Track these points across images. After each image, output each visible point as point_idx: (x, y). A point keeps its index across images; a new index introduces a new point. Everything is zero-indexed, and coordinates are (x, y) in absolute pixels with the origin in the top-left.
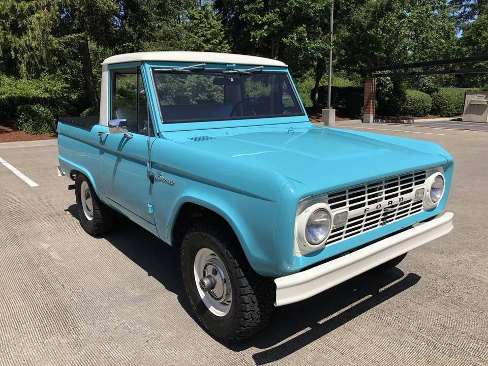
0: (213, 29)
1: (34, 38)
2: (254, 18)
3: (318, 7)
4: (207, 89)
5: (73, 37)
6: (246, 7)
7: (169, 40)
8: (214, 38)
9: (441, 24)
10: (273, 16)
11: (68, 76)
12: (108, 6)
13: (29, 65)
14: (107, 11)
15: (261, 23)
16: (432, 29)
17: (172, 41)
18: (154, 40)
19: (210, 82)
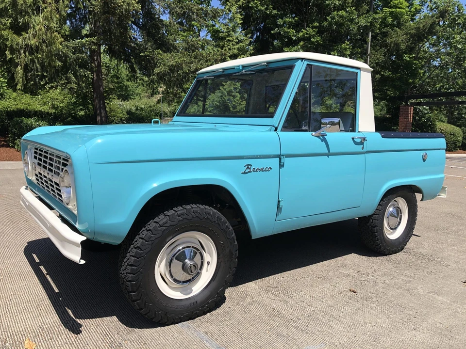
0: (241, 44)
1: (34, 36)
2: (288, 33)
3: (363, 22)
4: (231, 109)
5: (84, 41)
6: (280, 21)
7: (194, 51)
8: (242, 54)
10: (311, 30)
11: (74, 86)
12: (128, 4)
13: (26, 69)
14: (126, 10)
15: (295, 40)
18: (176, 51)
19: (235, 101)
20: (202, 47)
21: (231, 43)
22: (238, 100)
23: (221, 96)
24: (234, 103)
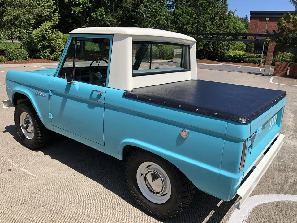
0: (48, 3)
4: (47, 38)
8: (50, 9)
9: (164, 13)
10: (85, 0)
15: (78, 3)
16: (161, 16)
17: (27, 9)
19: (49, 34)
20: (29, 5)
21: (43, 2)
22: (50, 34)
23: (41, 31)
24: (48, 35)
